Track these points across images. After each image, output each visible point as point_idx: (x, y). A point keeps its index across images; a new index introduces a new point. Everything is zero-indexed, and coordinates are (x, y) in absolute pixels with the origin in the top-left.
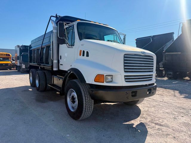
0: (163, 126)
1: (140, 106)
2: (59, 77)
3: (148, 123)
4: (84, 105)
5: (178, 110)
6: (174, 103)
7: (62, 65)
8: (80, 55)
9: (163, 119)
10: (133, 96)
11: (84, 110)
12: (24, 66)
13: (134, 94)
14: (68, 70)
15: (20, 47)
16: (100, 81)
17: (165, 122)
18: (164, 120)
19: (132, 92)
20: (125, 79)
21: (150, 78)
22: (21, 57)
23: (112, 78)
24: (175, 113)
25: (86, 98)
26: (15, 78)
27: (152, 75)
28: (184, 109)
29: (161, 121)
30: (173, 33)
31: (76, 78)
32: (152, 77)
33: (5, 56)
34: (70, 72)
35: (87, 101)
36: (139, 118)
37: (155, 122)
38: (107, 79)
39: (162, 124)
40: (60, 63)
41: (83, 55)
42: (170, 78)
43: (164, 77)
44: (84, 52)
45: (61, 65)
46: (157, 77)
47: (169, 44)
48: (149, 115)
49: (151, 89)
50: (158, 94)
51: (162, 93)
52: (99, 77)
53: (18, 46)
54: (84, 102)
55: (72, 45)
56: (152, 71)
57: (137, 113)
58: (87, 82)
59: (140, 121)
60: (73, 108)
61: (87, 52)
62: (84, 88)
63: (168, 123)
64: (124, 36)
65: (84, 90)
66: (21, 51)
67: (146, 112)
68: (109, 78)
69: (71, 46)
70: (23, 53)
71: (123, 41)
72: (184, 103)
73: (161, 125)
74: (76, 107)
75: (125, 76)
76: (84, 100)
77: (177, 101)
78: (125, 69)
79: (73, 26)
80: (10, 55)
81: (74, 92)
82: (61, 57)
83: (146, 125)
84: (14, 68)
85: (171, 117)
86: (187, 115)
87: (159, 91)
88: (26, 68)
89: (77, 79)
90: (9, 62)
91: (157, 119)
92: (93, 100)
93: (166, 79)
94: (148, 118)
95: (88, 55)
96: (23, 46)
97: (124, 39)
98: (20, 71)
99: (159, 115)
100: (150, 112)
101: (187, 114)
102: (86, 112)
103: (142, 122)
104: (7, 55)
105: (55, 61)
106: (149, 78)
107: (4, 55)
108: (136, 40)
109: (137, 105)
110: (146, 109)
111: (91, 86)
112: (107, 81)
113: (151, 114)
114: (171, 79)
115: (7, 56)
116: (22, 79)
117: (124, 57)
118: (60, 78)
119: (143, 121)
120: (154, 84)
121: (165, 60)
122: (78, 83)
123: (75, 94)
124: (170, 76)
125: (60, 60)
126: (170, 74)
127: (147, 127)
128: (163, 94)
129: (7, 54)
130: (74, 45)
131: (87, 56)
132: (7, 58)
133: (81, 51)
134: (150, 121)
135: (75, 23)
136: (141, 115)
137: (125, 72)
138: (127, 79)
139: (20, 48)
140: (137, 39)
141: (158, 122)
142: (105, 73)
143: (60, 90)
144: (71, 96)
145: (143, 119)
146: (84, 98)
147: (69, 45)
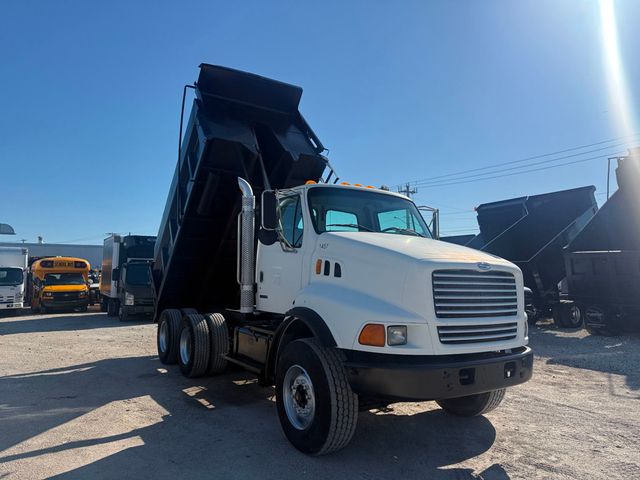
0: (557, 473)
1: (493, 417)
2: (256, 332)
3: (516, 465)
4: (334, 410)
5: (609, 430)
6: (602, 408)
7: (265, 297)
8: (318, 272)
9: (560, 453)
10: (464, 382)
11: (333, 423)
12: (130, 300)
13: (466, 377)
14: (287, 314)
15: (122, 241)
16: (372, 342)
17: (566, 460)
18: (562, 456)
19: (462, 372)
20: (441, 336)
21: (511, 331)
22: (125, 270)
23: (405, 335)
24: (599, 438)
25: (339, 390)
26: (108, 337)
27: (516, 324)
28: (627, 426)
29: (554, 459)
30: (592, 189)
31: (309, 334)
32: (515, 330)
33: (72, 269)
34: (292, 317)
35: (340, 397)
36: (489, 452)
37: (537, 461)
38: (393, 338)
39: (555, 465)
40: (260, 292)
41: (327, 273)
42: (596, 333)
43: (576, 327)
44: (327, 263)
45: (262, 296)
46: (556, 330)
47: (582, 222)
48: (519, 443)
49: (514, 363)
50: (553, 384)
51: (565, 379)
52: (371, 332)
53: (117, 238)
54: (334, 402)
55: (296, 244)
56: (515, 313)
57: (485, 438)
58: (340, 346)
59: (492, 458)
60: (300, 420)
61: (337, 266)
62: (331, 362)
63: (573, 464)
64: (434, 214)
65: (333, 367)
66: (124, 252)
67: (511, 433)
68: (398, 333)
69: (294, 246)
70: (129, 260)
71: (431, 228)
72: (630, 410)
73: (550, 469)
74: (311, 418)
75: (439, 328)
76: (333, 396)
77: (611, 404)
78: (437, 309)
79: (298, 196)
80: (84, 265)
81: (303, 372)
82: (262, 275)
83: (506, 470)
84: (92, 305)
85: (586, 448)
86: (635, 442)
87: (556, 373)
88: (137, 304)
89: (312, 336)
90: (82, 287)
91: (541, 453)
92: (356, 396)
93: (583, 334)
94: (516, 450)
95: (338, 273)
96: (129, 238)
97: (434, 221)
98: (117, 314)
99: (551, 444)
100: (523, 435)
101: (635, 439)
102: (339, 429)
103: (498, 462)
104: (78, 265)
105: (246, 288)
106: (509, 332)
107: (70, 264)
108: (477, 210)
109: (485, 415)
110: (512, 426)
111: (350, 355)
112: (394, 341)
113: (527, 439)
114: (600, 334)
115: (76, 267)
116: (128, 340)
117: (434, 279)
118: (257, 335)
119: (501, 458)
120: (524, 349)
121: (573, 273)
122: (314, 348)
123: (306, 381)
124: (595, 325)
125: (260, 285)
126: (596, 319)
127: (510, 475)
128: (567, 382)
129: (76, 262)
130: (300, 246)
131: (336, 275)
132: (76, 273)
133: (320, 262)
134: (520, 460)
135: (302, 191)
136: (495, 444)
137: (440, 316)
138: (446, 335)
139: (122, 245)
140: (482, 205)
141: (543, 461)
142: (386, 320)
143: (259, 371)
144: (296, 384)
145: (500, 455)
146: (332, 389)
147: (287, 245)
